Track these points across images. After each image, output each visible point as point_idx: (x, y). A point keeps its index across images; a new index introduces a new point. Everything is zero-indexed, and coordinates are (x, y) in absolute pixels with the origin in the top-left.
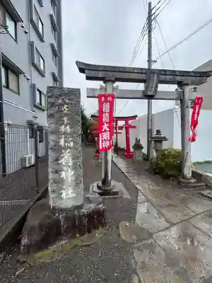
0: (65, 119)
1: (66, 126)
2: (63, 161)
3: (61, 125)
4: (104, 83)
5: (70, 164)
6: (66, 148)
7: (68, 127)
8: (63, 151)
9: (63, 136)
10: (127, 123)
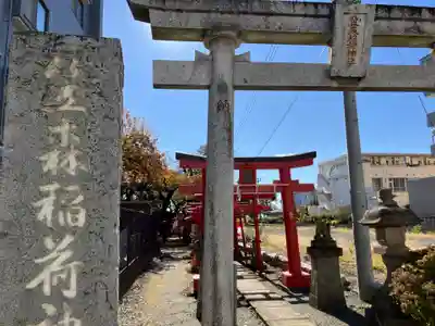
0: (64, 129)
1: (64, 152)
2: (44, 280)
3: (47, 149)
4: (208, 46)
5: (71, 293)
6: (58, 233)
7: (72, 158)
8: (49, 243)
9: (52, 187)
10: (285, 175)
